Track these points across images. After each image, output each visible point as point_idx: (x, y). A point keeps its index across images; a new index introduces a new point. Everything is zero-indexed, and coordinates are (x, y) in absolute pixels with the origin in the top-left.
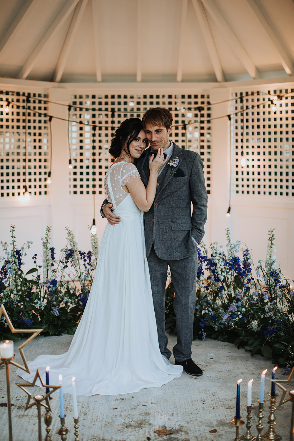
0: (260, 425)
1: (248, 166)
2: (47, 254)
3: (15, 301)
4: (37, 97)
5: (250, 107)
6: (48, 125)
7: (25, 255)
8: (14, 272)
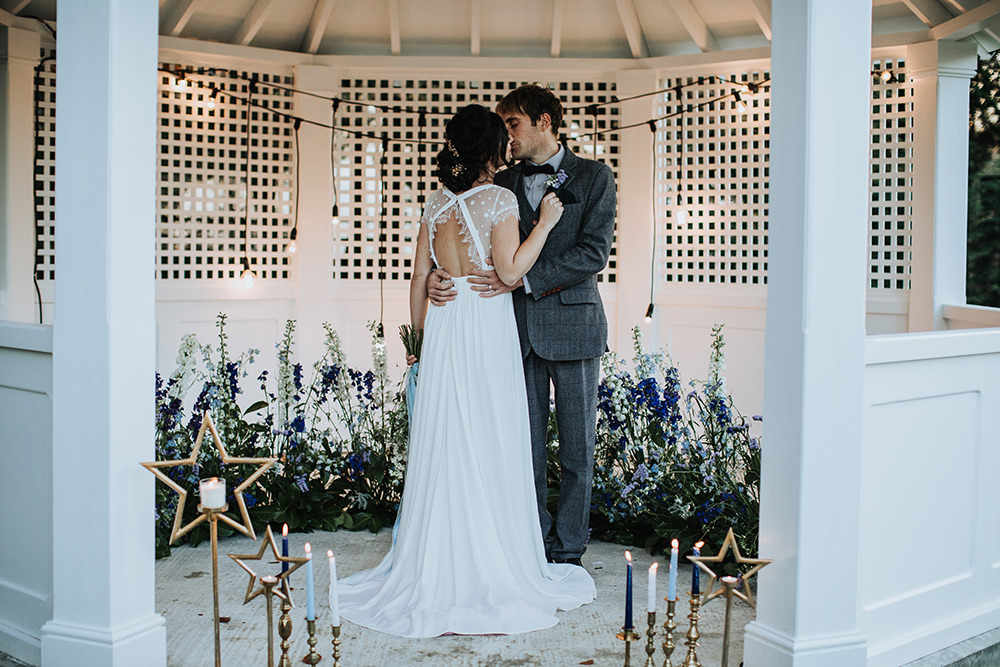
0: (668, 641)
1: (690, 226)
2: (287, 375)
4: (271, 82)
5: (696, 106)
7: (245, 374)
8: (223, 404)
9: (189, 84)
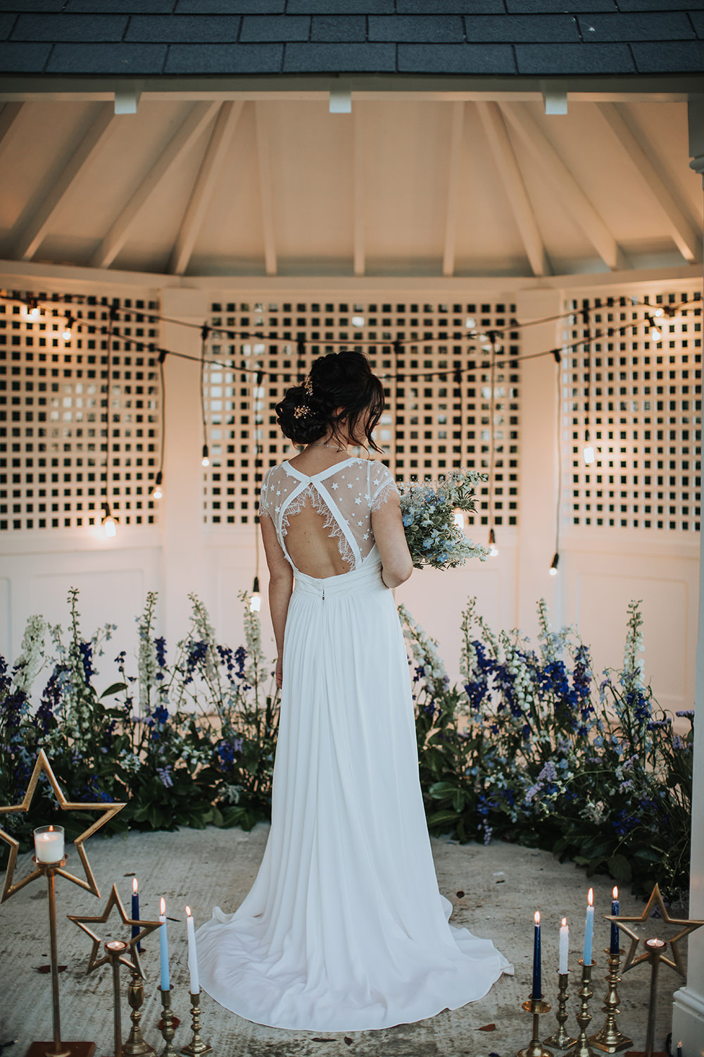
0: (584, 1014)
1: (599, 464)
2: (149, 653)
3: (77, 753)
4: (134, 309)
5: (605, 331)
6: (156, 369)
7: (101, 653)
8: (76, 690)
9: (43, 313)
